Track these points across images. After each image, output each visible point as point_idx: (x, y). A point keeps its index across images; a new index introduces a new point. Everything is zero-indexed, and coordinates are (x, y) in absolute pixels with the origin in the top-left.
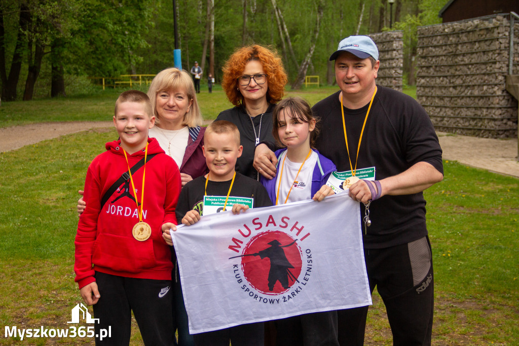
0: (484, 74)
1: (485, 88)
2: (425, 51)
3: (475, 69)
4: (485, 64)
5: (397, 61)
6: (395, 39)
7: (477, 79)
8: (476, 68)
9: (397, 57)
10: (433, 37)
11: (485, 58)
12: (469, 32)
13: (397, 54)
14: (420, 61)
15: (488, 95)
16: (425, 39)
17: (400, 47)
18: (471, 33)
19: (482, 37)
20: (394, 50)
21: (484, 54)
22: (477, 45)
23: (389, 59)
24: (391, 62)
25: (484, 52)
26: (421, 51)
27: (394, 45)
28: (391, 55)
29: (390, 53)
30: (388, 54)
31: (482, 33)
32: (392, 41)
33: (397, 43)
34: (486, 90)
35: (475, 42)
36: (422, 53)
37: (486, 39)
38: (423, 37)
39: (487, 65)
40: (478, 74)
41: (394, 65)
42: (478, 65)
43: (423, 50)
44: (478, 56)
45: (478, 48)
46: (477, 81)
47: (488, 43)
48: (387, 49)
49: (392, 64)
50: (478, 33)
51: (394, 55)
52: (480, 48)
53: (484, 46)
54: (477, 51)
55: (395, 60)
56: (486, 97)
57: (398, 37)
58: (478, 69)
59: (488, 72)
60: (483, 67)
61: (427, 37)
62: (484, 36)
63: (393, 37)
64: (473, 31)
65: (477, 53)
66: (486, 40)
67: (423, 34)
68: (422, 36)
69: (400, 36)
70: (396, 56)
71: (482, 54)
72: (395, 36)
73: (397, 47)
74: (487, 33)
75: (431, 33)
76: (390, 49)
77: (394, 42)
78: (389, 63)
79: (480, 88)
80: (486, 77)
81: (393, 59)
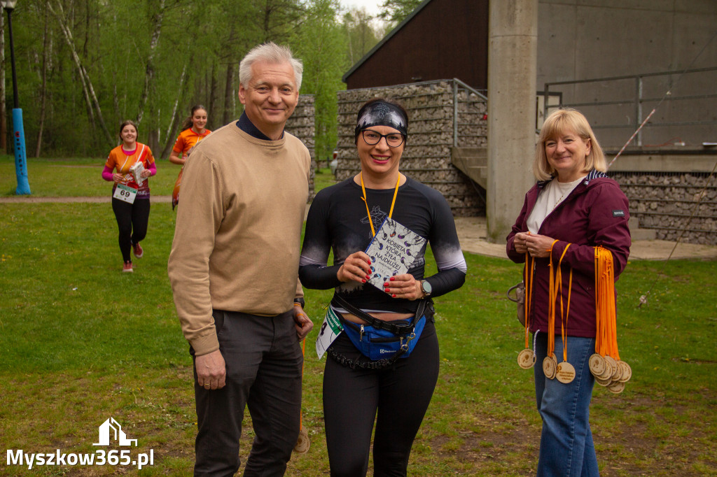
0: (427, 146)
1: (428, 161)
2: (348, 118)
3: (414, 140)
4: (427, 134)
5: (309, 130)
6: (305, 104)
7: (418, 151)
8: (416, 139)
9: (308, 125)
10: (358, 102)
11: (427, 128)
12: (405, 99)
13: (309, 121)
14: (341, 129)
15: (432, 168)
16: (347, 105)
17: (311, 114)
18: (409, 100)
19: (423, 105)
20: (305, 117)
21: (426, 123)
22: (417, 113)
23: (298, 127)
24: (301, 130)
25: (426, 121)
26: (343, 118)
27: (305, 111)
28: (302, 122)
29: (299, 120)
30: (296, 121)
31: (422, 99)
32: (302, 107)
33: (308, 108)
34: (430, 164)
35: (414, 109)
36: (344, 121)
37: (428, 106)
38: (346, 103)
39: (430, 136)
40: (418, 146)
41: (305, 134)
42: (418, 136)
43: (346, 117)
44: (418, 126)
45: (418, 117)
46: (418, 153)
47: (431, 111)
48: (295, 115)
49: (303, 132)
50: (419, 100)
51: (305, 122)
52: (420, 117)
53: (426, 115)
54: (417, 119)
55: (306, 128)
56: (430, 171)
57: (309, 103)
58: (418, 140)
59: (431, 143)
60: (425, 137)
61: (350, 103)
62: (425, 104)
63: (303, 102)
64: (411, 98)
65: (416, 122)
66: (429, 108)
67: (344, 99)
68: (343, 102)
69: (312, 100)
70: (307, 123)
71: (423, 123)
72: (306, 101)
73: (308, 113)
74: (429, 100)
75: (356, 98)
76: (300, 115)
77: (306, 107)
78: (299, 132)
79: (421, 162)
80: (430, 149)
81: (304, 127)
